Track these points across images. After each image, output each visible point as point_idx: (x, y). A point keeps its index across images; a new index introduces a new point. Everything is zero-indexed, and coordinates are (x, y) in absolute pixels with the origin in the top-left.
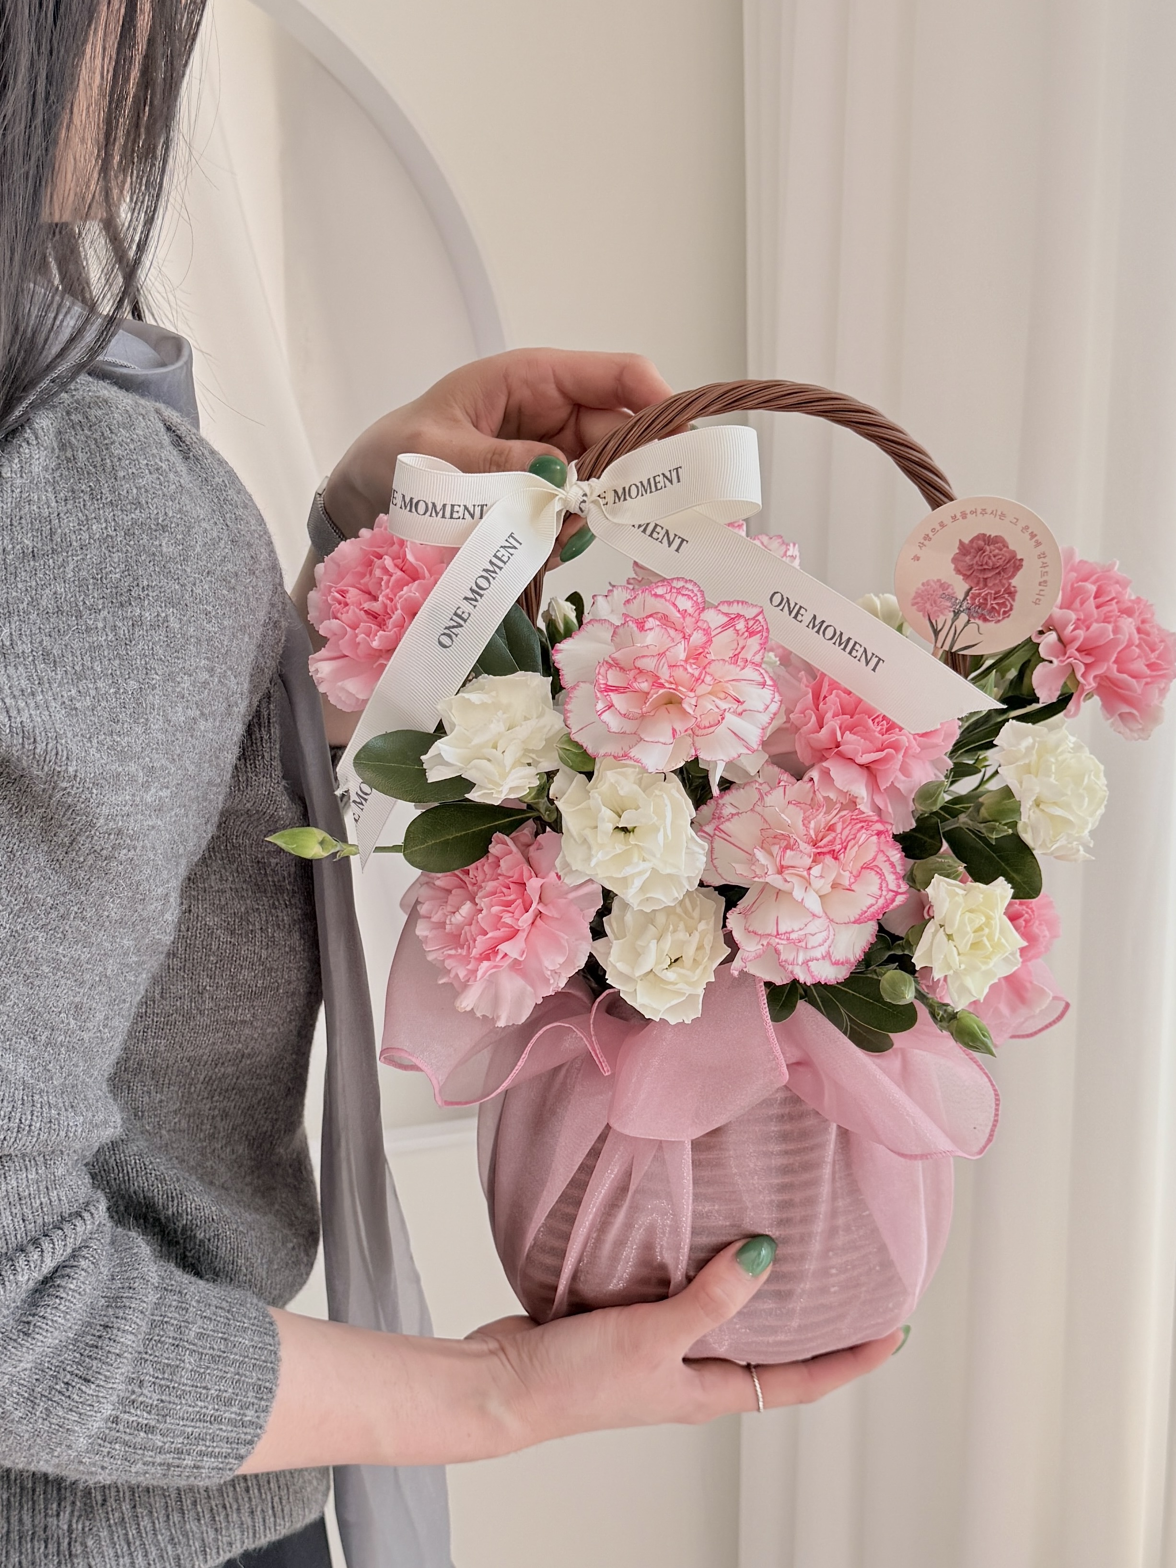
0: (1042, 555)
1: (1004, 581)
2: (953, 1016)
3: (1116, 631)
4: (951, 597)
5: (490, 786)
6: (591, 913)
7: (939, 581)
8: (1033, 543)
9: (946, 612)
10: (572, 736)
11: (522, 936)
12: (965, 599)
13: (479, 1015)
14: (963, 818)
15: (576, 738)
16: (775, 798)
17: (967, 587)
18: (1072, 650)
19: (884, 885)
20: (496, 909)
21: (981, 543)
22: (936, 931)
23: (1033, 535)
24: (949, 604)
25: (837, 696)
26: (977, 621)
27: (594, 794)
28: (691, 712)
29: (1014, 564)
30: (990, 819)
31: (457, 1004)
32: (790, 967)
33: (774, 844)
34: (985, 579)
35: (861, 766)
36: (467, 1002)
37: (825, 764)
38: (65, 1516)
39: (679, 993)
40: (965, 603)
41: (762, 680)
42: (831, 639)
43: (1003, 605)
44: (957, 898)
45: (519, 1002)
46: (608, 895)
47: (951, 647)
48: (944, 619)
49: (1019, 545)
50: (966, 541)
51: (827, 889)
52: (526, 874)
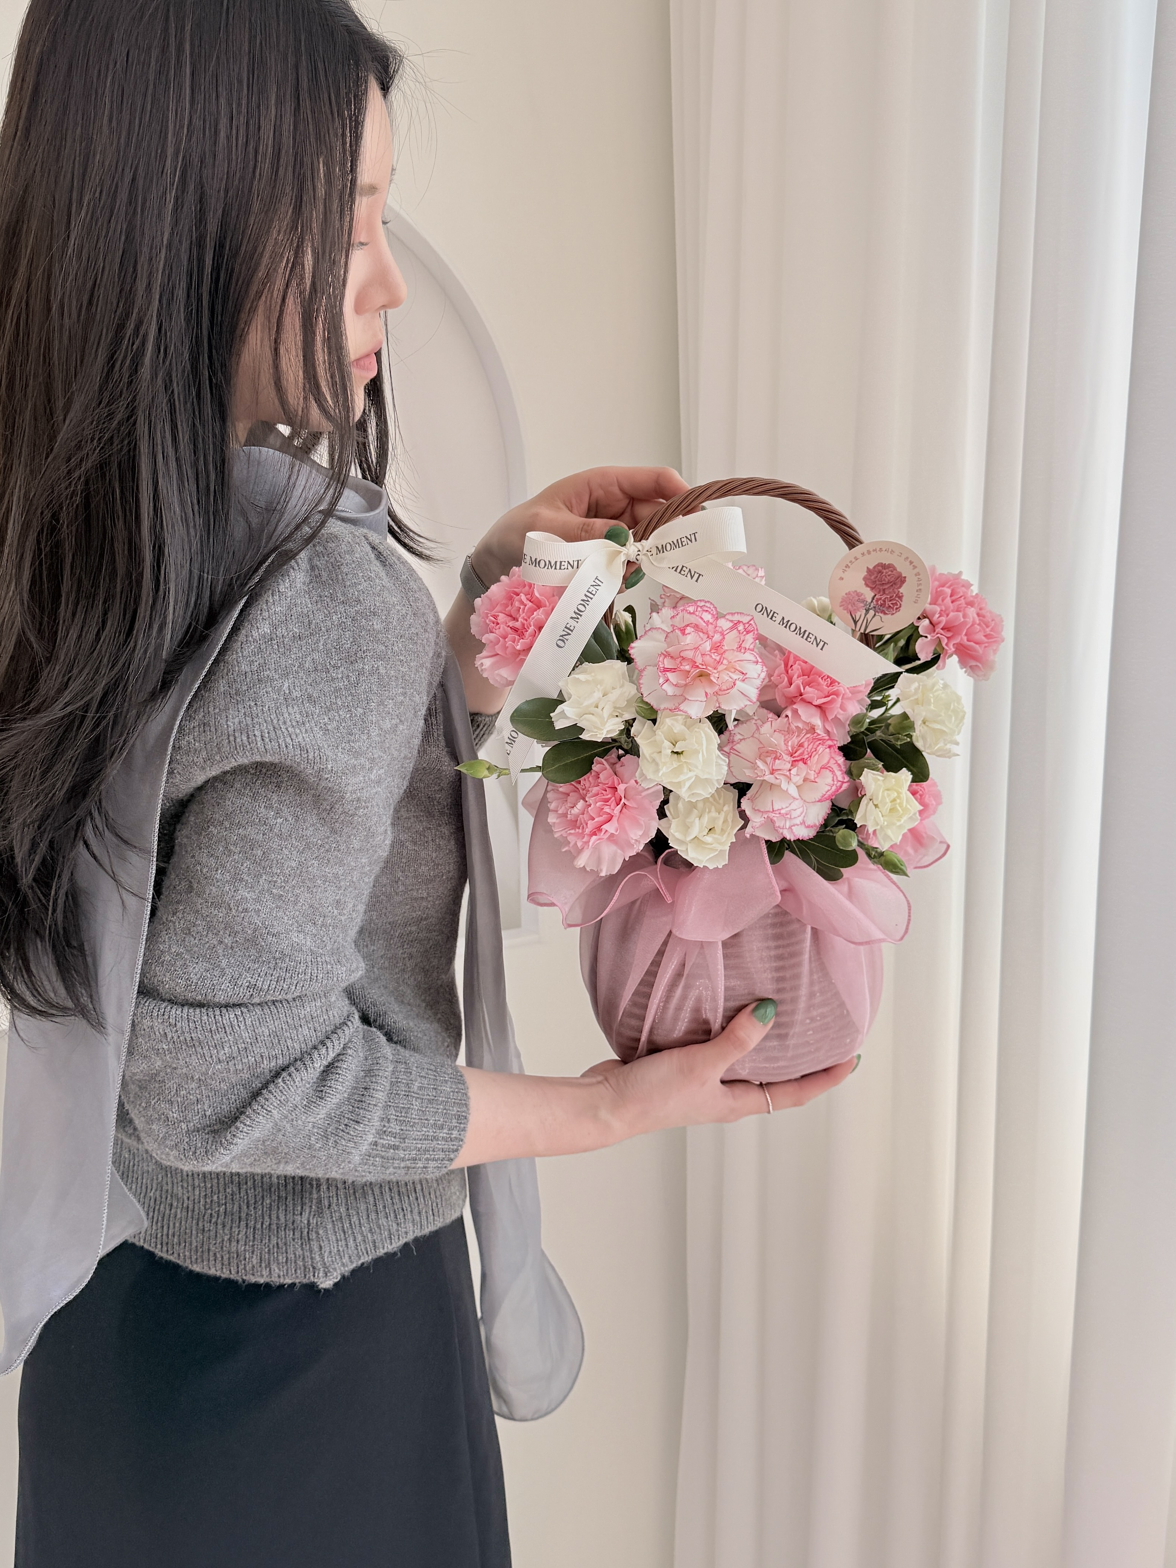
0: (918, 574)
1: (896, 590)
2: (882, 854)
3: (964, 616)
4: (863, 601)
5: (596, 730)
6: (657, 804)
7: (856, 591)
8: (911, 567)
9: (861, 610)
10: (644, 699)
11: (615, 819)
12: (872, 601)
13: (588, 869)
14: (878, 733)
15: (646, 699)
16: (766, 729)
17: (873, 594)
18: (938, 630)
19: (835, 778)
20: (599, 804)
21: (880, 568)
22: (868, 803)
23: (911, 563)
24: (862, 605)
25: (799, 665)
26: (880, 614)
27: (659, 732)
28: (715, 681)
29: (901, 580)
30: (895, 732)
31: (575, 863)
32: (781, 831)
33: (767, 756)
34: (884, 590)
35: (816, 706)
36: (581, 862)
37: (795, 706)
38: (305, 1215)
39: (713, 850)
40: (872, 604)
41: (755, 660)
42: (795, 631)
43: (896, 604)
44: (879, 782)
45: (613, 860)
46: (667, 792)
47: (865, 630)
48: (860, 614)
49: (902, 568)
50: (871, 567)
51: (801, 782)
52: (616, 782)
